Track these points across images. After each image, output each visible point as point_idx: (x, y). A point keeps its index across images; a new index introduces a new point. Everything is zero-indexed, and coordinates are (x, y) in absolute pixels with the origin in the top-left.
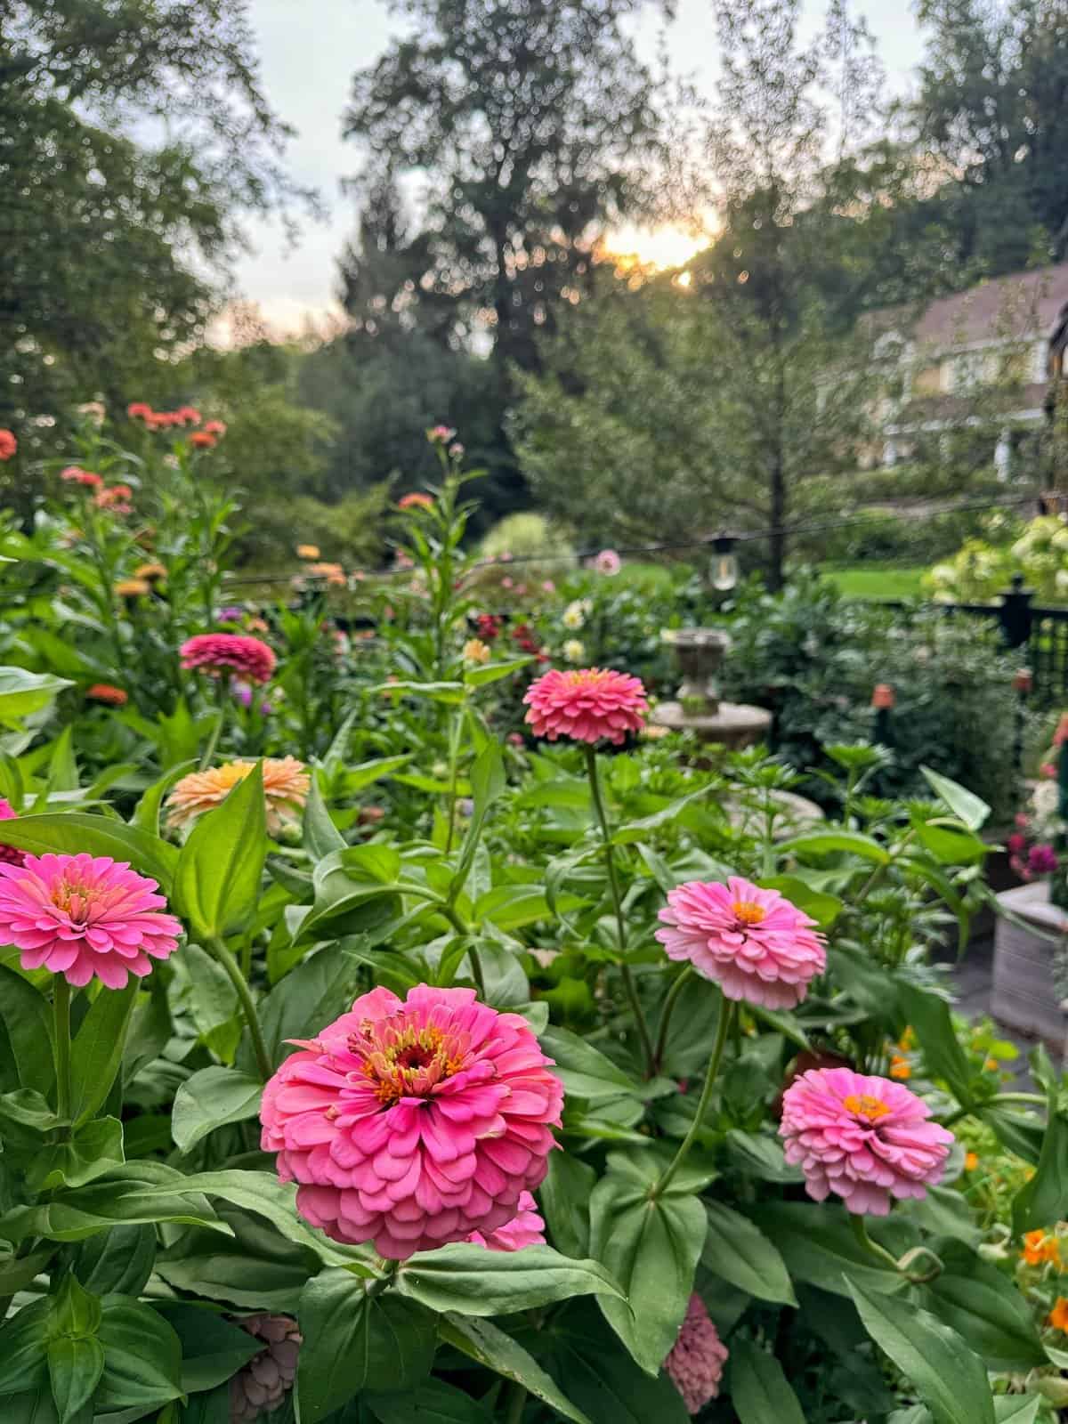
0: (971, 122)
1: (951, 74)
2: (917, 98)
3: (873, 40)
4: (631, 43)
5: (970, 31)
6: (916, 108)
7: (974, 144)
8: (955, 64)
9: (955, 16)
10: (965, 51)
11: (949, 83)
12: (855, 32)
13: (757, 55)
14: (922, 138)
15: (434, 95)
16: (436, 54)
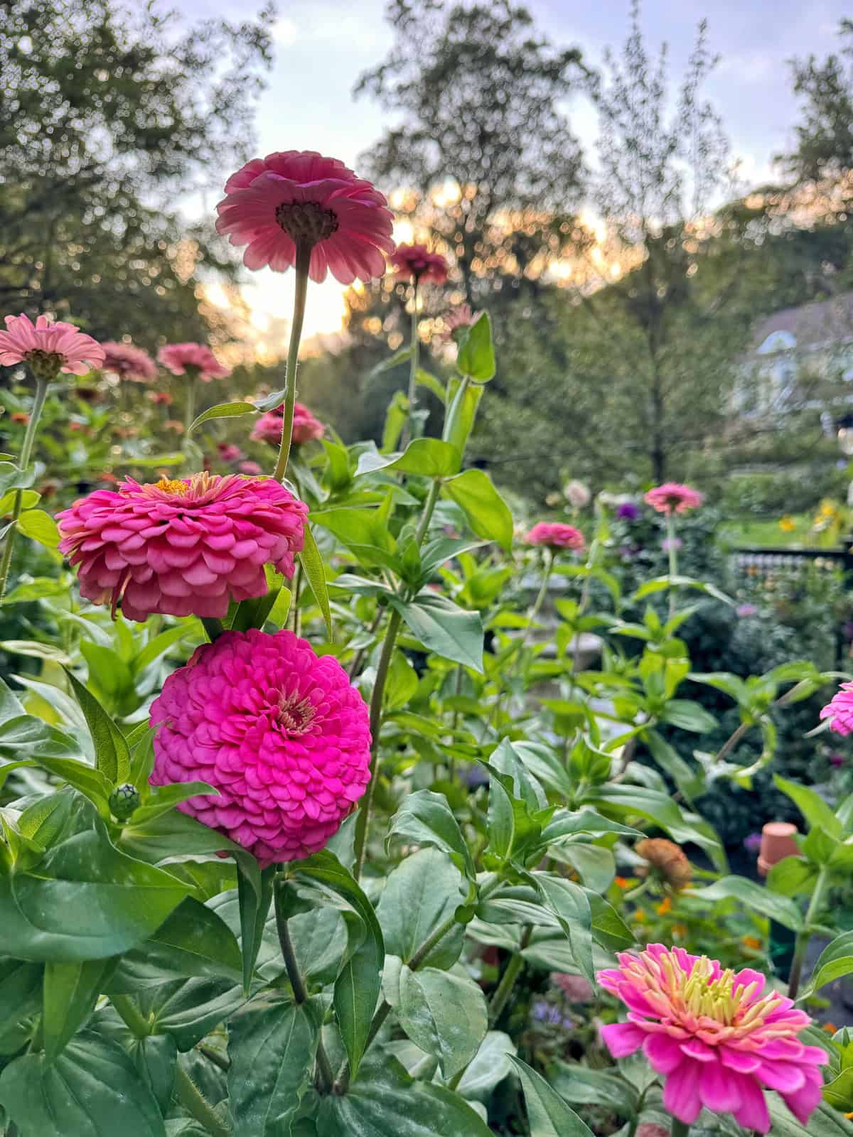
0: (841, 167)
1: (822, 131)
2: (795, 149)
3: (718, 121)
4: (566, 122)
5: (836, 99)
6: (794, 157)
7: (844, 183)
8: (826, 123)
9: (824, 87)
10: (833, 113)
11: (821, 138)
12: (704, 116)
13: (631, 135)
14: (802, 180)
15: (416, 166)
16: (417, 137)
